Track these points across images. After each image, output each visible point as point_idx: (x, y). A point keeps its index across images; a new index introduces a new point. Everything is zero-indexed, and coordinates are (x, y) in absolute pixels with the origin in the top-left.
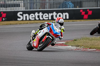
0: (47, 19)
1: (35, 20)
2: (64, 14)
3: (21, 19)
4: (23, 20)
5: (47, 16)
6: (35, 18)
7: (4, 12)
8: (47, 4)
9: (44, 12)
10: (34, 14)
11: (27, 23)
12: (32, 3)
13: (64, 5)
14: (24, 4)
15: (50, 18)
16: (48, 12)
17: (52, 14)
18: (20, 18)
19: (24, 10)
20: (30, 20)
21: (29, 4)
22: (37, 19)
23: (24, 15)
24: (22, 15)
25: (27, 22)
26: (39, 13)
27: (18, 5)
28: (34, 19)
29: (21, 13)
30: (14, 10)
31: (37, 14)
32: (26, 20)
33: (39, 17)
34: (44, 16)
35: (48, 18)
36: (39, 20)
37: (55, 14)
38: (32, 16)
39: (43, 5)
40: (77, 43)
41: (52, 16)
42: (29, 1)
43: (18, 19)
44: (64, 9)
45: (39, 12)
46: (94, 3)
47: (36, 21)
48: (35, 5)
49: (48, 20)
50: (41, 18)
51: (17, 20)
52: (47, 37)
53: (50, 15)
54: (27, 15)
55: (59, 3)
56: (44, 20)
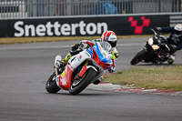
0: (69, 33)
1: (47, 35)
2: (99, 24)
3: (21, 34)
4: (24, 36)
5: (69, 29)
6: (46, 32)
8: (69, 7)
9: (62, 22)
10: (45, 24)
11: (33, 42)
12: (40, 5)
13: (100, 9)
14: (26, 6)
15: (74, 33)
16: (70, 21)
17: (77, 25)
18: (19, 32)
19: (27, 18)
20: (36, 36)
21: (35, 7)
22: (50, 33)
24: (23, 27)
25: (31, 39)
26: (53, 23)
27: (16, 9)
28: (44, 34)
29: (22, 23)
30: (9, 18)
31: (49, 25)
32: (30, 35)
33: (53, 30)
34: (63, 29)
35: (71, 32)
36: (54, 35)
37: (82, 24)
38: (40, 30)
39: (61, 9)
40: (122, 78)
41: (78, 29)
42: (34, 2)
43: (16, 35)
44: (100, 16)
45: (53, 21)
46: (153, 6)
47: (47, 39)
48: (46, 9)
50: (57, 33)
51: (13, 36)
52: (88, 67)
53: (74, 26)
54: (32, 27)
55: (90, 5)
56: (62, 35)
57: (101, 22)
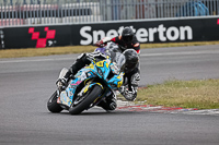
4: (92, 44)
5: (146, 34)
7: (51, 28)
12: (116, 7)
16: (147, 26)
17: (155, 30)
18: (86, 39)
21: (109, 8)
23: (95, 33)
34: (138, 35)
35: (148, 38)
38: (111, 35)
43: (82, 42)
48: (123, 11)
49: (148, 42)
51: (79, 44)
54: (101, 33)
57: (184, 26)
